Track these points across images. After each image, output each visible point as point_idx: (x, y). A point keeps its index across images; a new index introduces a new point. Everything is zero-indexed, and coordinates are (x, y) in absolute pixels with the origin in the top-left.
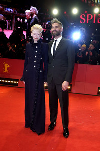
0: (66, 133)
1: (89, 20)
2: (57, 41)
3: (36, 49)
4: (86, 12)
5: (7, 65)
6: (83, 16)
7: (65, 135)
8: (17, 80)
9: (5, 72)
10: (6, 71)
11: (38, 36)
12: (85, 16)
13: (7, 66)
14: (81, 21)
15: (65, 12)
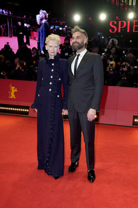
0: (91, 176)
1: (121, 29)
2: (79, 55)
3: (52, 67)
4: (117, 18)
5: (13, 88)
6: (113, 24)
7: (89, 178)
8: (28, 108)
9: (11, 97)
10: (13, 96)
11: (56, 49)
12: (115, 23)
13: (13, 90)
14: (110, 30)
15: (90, 19)
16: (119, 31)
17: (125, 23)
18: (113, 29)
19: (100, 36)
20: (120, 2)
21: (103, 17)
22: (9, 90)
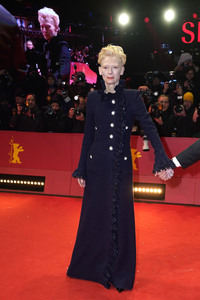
4: (195, 16)
5: (16, 146)
6: (188, 27)
9: (14, 162)
10: (16, 159)
12: (192, 25)
13: (17, 149)
14: (184, 39)
15: (147, 20)
16: (199, 40)
18: (188, 37)
19: (166, 50)
21: (170, 15)
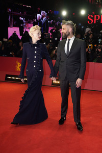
1: (96, 21)
4: (93, 13)
6: (90, 17)
12: (92, 16)
13: (19, 65)
14: (88, 22)
15: (74, 14)
16: (95, 22)
17: (99, 16)
18: (90, 21)
19: (81, 26)
20: (96, 1)
21: (83, 12)
22: (16, 65)
